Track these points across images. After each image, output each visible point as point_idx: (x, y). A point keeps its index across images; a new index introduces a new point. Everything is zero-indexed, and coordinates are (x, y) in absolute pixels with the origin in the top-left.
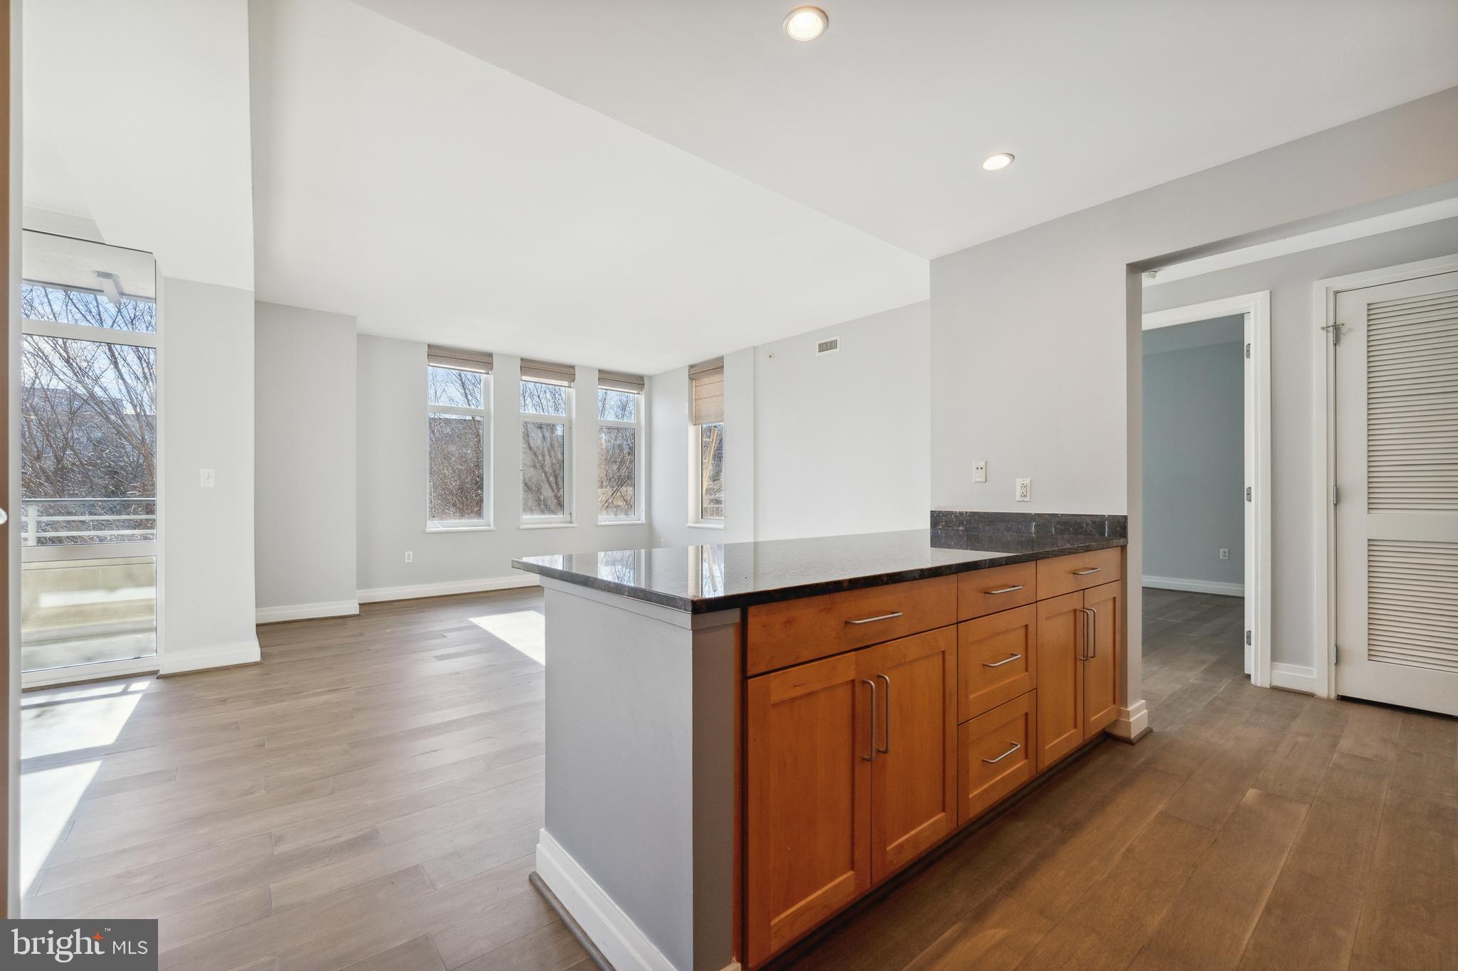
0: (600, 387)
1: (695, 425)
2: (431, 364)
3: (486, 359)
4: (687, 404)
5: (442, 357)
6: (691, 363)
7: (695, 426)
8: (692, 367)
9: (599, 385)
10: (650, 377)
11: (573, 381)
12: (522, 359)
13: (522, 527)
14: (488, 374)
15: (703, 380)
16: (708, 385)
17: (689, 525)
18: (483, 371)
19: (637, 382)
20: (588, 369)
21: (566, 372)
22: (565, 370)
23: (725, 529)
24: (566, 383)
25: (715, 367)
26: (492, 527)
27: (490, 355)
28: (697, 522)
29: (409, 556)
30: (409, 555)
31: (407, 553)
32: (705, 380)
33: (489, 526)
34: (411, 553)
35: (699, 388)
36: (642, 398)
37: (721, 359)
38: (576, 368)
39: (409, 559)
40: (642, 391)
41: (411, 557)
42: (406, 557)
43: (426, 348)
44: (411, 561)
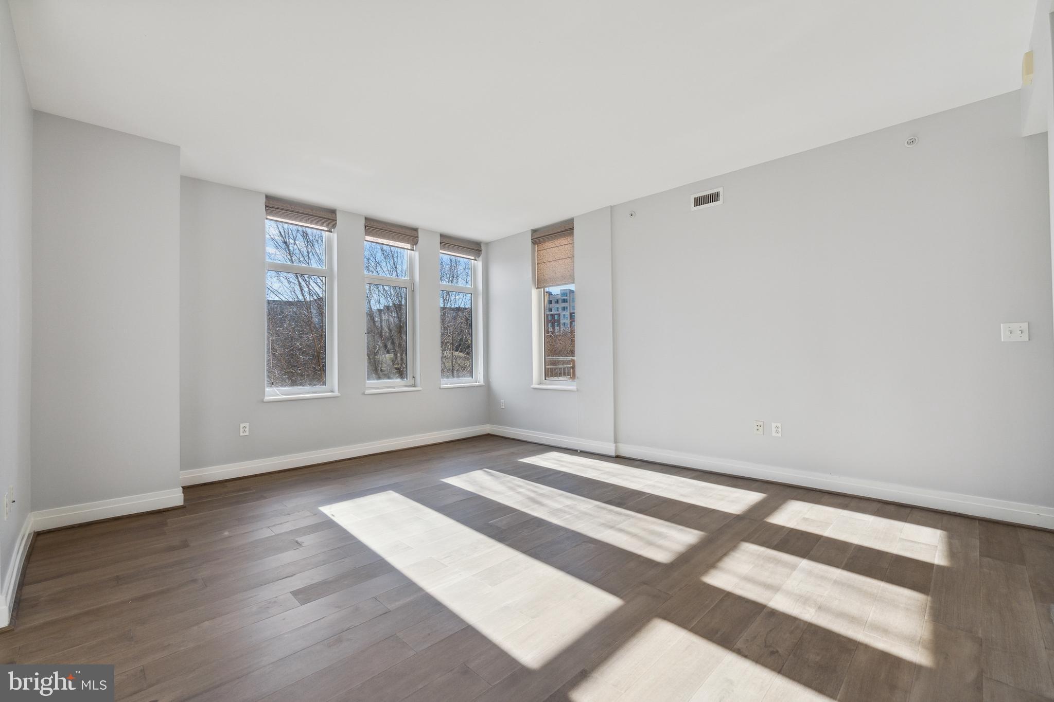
0: (441, 251)
1: (537, 288)
2: (269, 217)
3: (330, 216)
4: (531, 267)
5: (282, 209)
6: (533, 228)
7: (538, 290)
8: (534, 231)
9: (441, 249)
10: (487, 244)
11: (416, 243)
12: (366, 219)
13: (367, 392)
14: (331, 232)
15: (547, 244)
16: (555, 249)
17: (533, 386)
18: (326, 229)
19: (475, 247)
20: (431, 232)
21: (409, 234)
22: (408, 232)
23: (578, 390)
24: (408, 246)
25: (565, 229)
26: (336, 393)
27: (333, 212)
28: (540, 384)
29: (245, 429)
30: (245, 427)
31: (242, 425)
32: (550, 244)
33: (332, 391)
34: (247, 425)
35: (542, 252)
36: (479, 264)
37: (570, 222)
38: (419, 230)
39: (245, 431)
40: (479, 257)
41: (247, 430)
42: (242, 430)
43: (264, 200)
44: (247, 434)
